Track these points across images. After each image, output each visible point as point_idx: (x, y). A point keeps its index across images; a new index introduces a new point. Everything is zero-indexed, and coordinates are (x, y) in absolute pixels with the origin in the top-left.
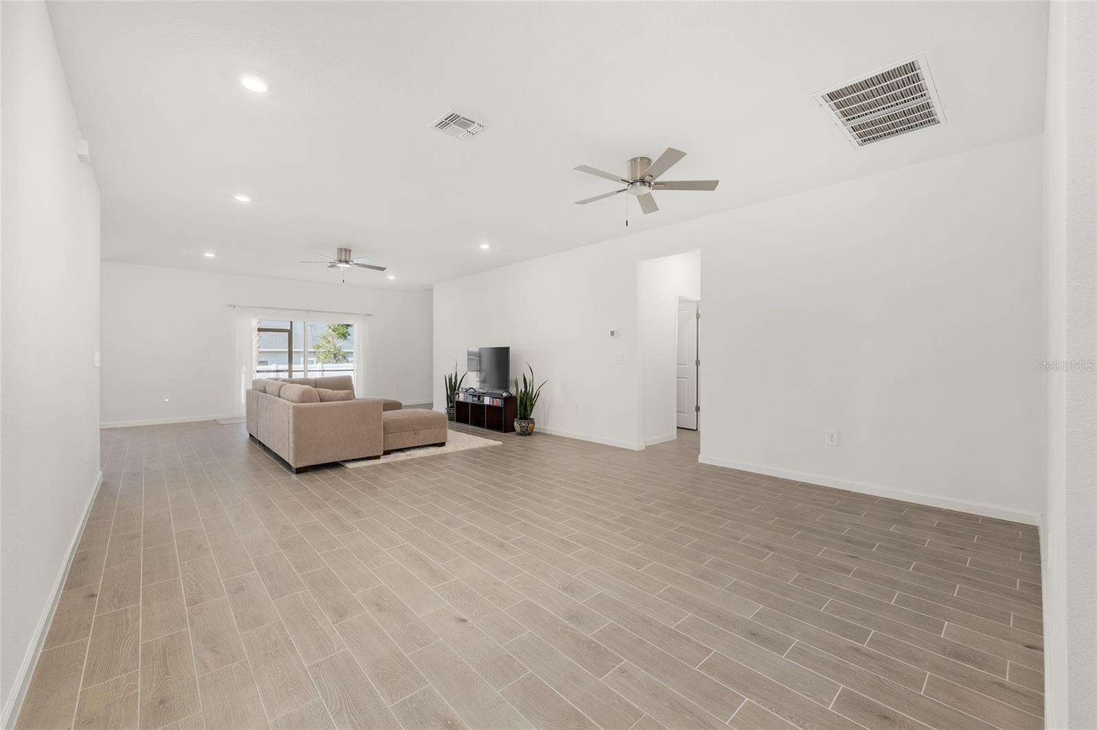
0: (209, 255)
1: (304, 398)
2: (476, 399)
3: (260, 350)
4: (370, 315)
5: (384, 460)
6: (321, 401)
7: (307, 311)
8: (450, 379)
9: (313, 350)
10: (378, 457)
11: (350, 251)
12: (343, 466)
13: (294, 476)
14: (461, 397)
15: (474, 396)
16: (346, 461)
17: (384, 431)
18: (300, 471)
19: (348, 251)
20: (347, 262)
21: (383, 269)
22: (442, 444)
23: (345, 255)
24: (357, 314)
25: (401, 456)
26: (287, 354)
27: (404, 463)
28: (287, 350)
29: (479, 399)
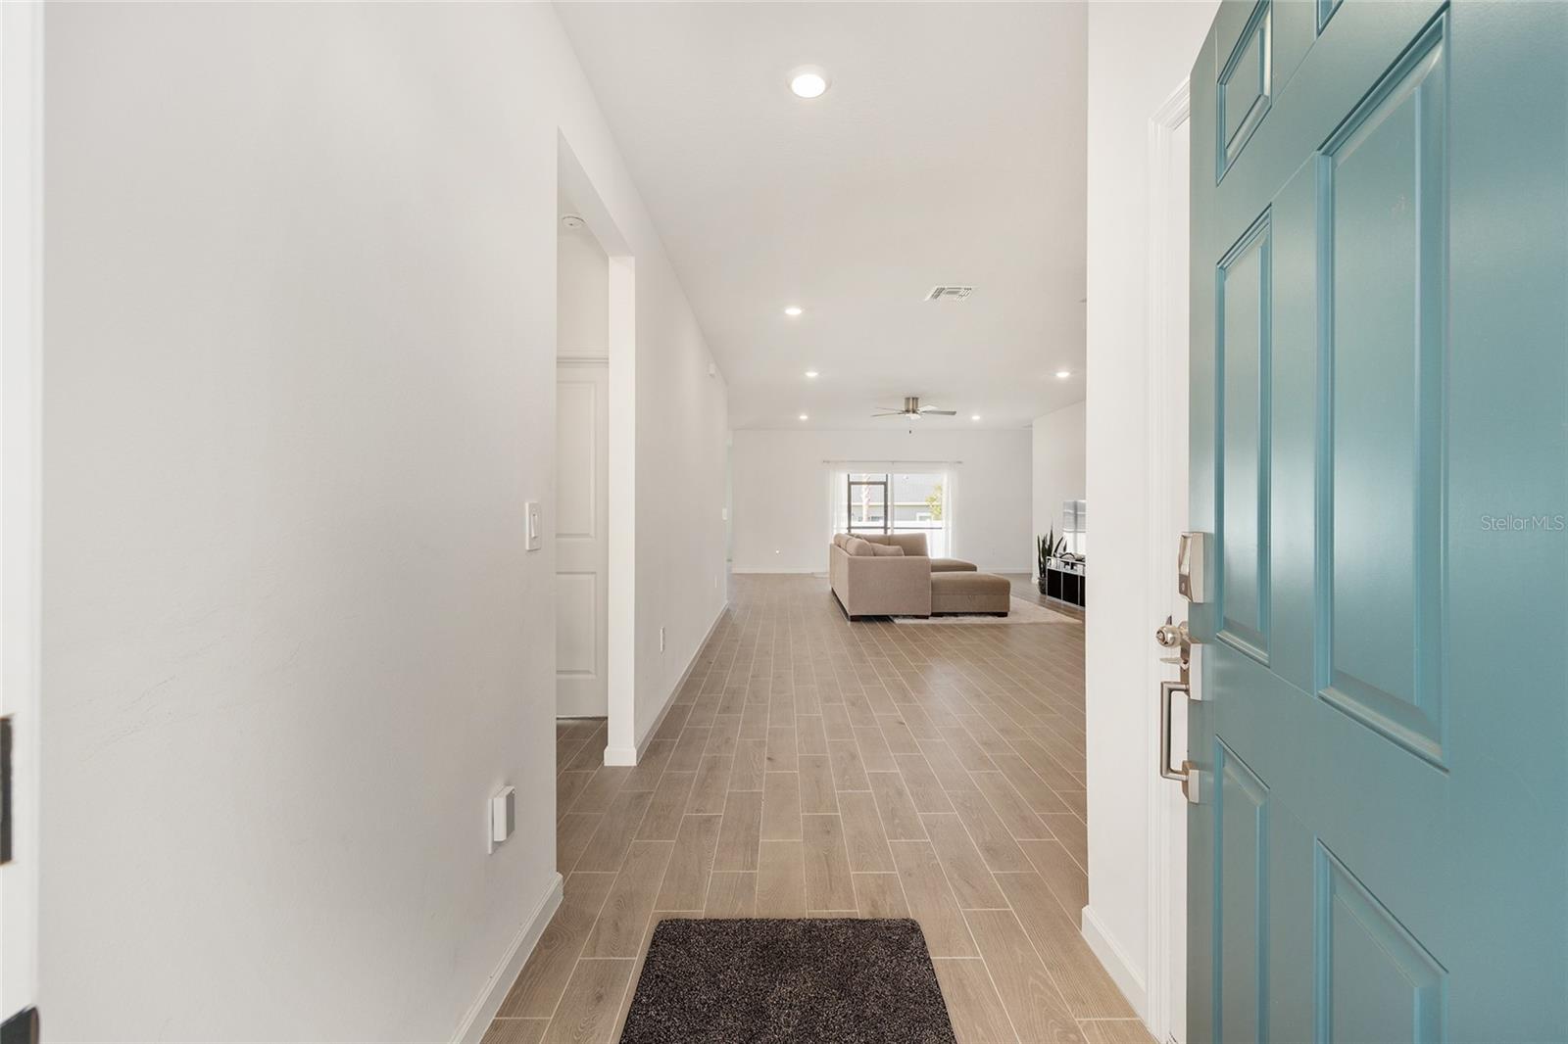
0: (804, 417)
1: (861, 551)
2: (1069, 567)
3: (871, 504)
4: (960, 462)
5: (932, 621)
6: (875, 555)
7: (893, 462)
8: (1044, 542)
9: (926, 504)
10: (926, 617)
11: (917, 399)
12: (892, 621)
13: (849, 623)
14: (1054, 564)
15: (1067, 563)
16: (896, 616)
17: (932, 590)
18: (855, 619)
19: (915, 399)
20: (914, 412)
21: (954, 413)
22: (1004, 615)
23: (912, 405)
24: (946, 462)
25: (952, 620)
26: (883, 509)
27: (950, 626)
28: (883, 504)
29: (1072, 568)
